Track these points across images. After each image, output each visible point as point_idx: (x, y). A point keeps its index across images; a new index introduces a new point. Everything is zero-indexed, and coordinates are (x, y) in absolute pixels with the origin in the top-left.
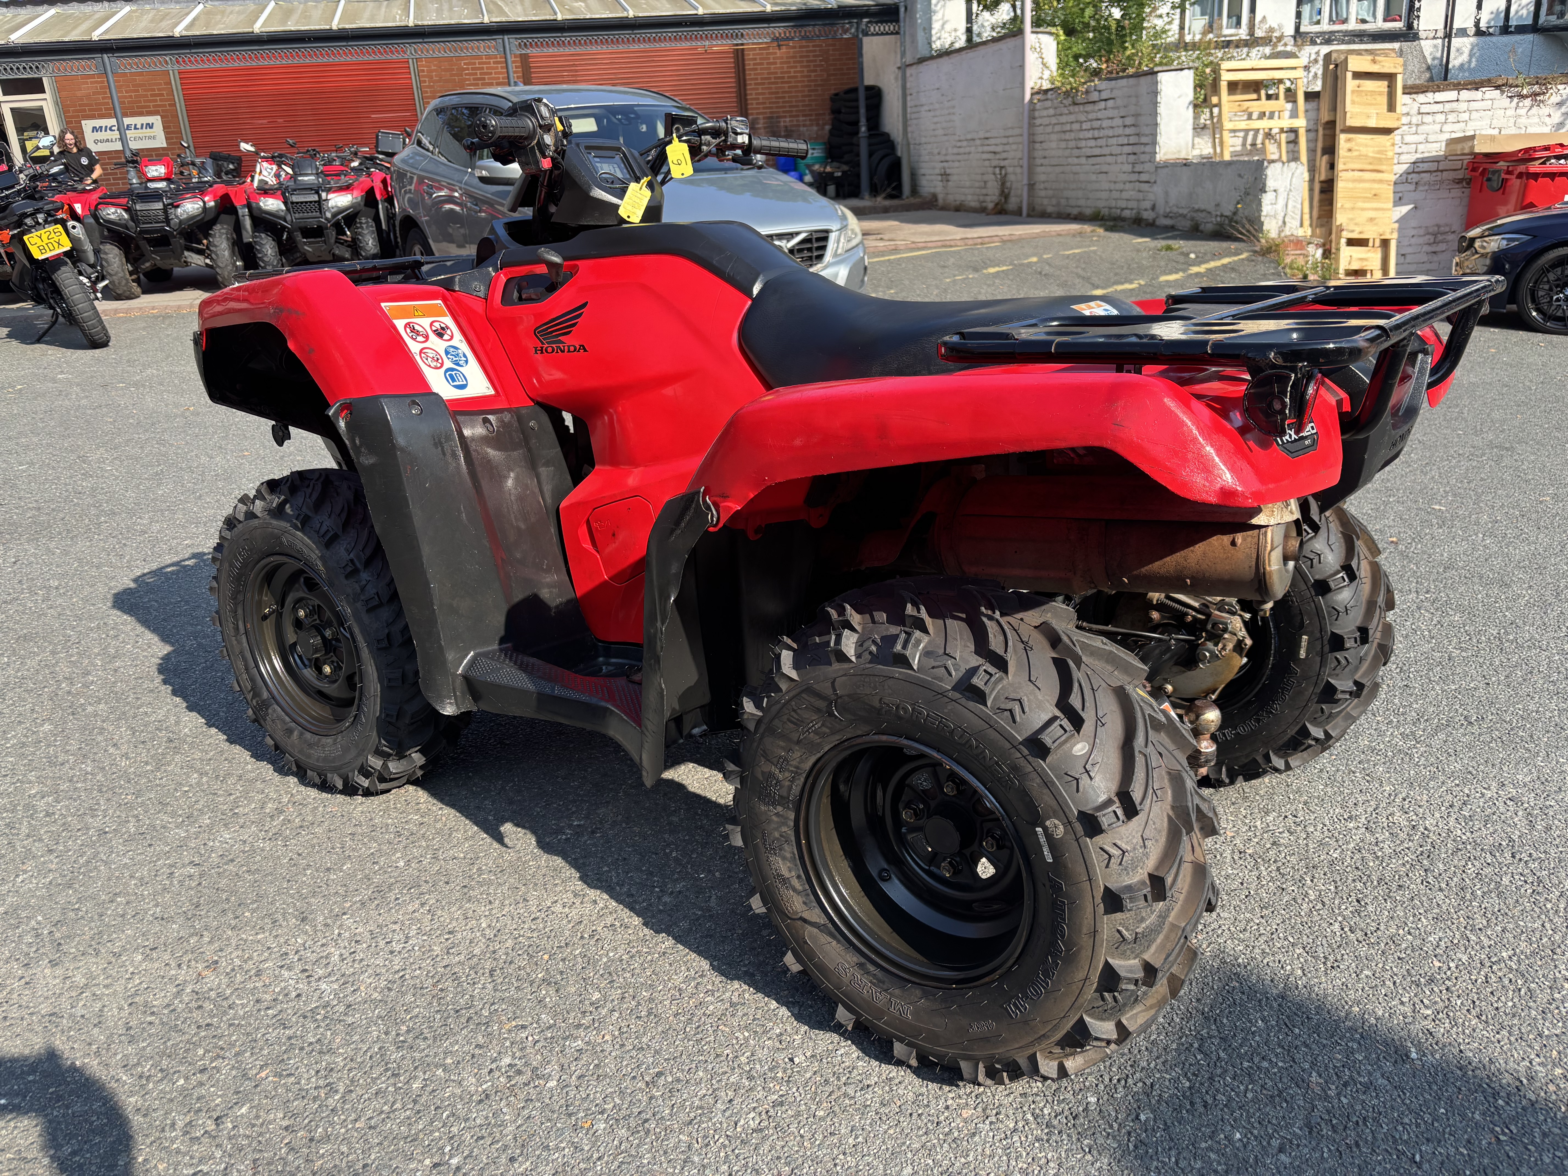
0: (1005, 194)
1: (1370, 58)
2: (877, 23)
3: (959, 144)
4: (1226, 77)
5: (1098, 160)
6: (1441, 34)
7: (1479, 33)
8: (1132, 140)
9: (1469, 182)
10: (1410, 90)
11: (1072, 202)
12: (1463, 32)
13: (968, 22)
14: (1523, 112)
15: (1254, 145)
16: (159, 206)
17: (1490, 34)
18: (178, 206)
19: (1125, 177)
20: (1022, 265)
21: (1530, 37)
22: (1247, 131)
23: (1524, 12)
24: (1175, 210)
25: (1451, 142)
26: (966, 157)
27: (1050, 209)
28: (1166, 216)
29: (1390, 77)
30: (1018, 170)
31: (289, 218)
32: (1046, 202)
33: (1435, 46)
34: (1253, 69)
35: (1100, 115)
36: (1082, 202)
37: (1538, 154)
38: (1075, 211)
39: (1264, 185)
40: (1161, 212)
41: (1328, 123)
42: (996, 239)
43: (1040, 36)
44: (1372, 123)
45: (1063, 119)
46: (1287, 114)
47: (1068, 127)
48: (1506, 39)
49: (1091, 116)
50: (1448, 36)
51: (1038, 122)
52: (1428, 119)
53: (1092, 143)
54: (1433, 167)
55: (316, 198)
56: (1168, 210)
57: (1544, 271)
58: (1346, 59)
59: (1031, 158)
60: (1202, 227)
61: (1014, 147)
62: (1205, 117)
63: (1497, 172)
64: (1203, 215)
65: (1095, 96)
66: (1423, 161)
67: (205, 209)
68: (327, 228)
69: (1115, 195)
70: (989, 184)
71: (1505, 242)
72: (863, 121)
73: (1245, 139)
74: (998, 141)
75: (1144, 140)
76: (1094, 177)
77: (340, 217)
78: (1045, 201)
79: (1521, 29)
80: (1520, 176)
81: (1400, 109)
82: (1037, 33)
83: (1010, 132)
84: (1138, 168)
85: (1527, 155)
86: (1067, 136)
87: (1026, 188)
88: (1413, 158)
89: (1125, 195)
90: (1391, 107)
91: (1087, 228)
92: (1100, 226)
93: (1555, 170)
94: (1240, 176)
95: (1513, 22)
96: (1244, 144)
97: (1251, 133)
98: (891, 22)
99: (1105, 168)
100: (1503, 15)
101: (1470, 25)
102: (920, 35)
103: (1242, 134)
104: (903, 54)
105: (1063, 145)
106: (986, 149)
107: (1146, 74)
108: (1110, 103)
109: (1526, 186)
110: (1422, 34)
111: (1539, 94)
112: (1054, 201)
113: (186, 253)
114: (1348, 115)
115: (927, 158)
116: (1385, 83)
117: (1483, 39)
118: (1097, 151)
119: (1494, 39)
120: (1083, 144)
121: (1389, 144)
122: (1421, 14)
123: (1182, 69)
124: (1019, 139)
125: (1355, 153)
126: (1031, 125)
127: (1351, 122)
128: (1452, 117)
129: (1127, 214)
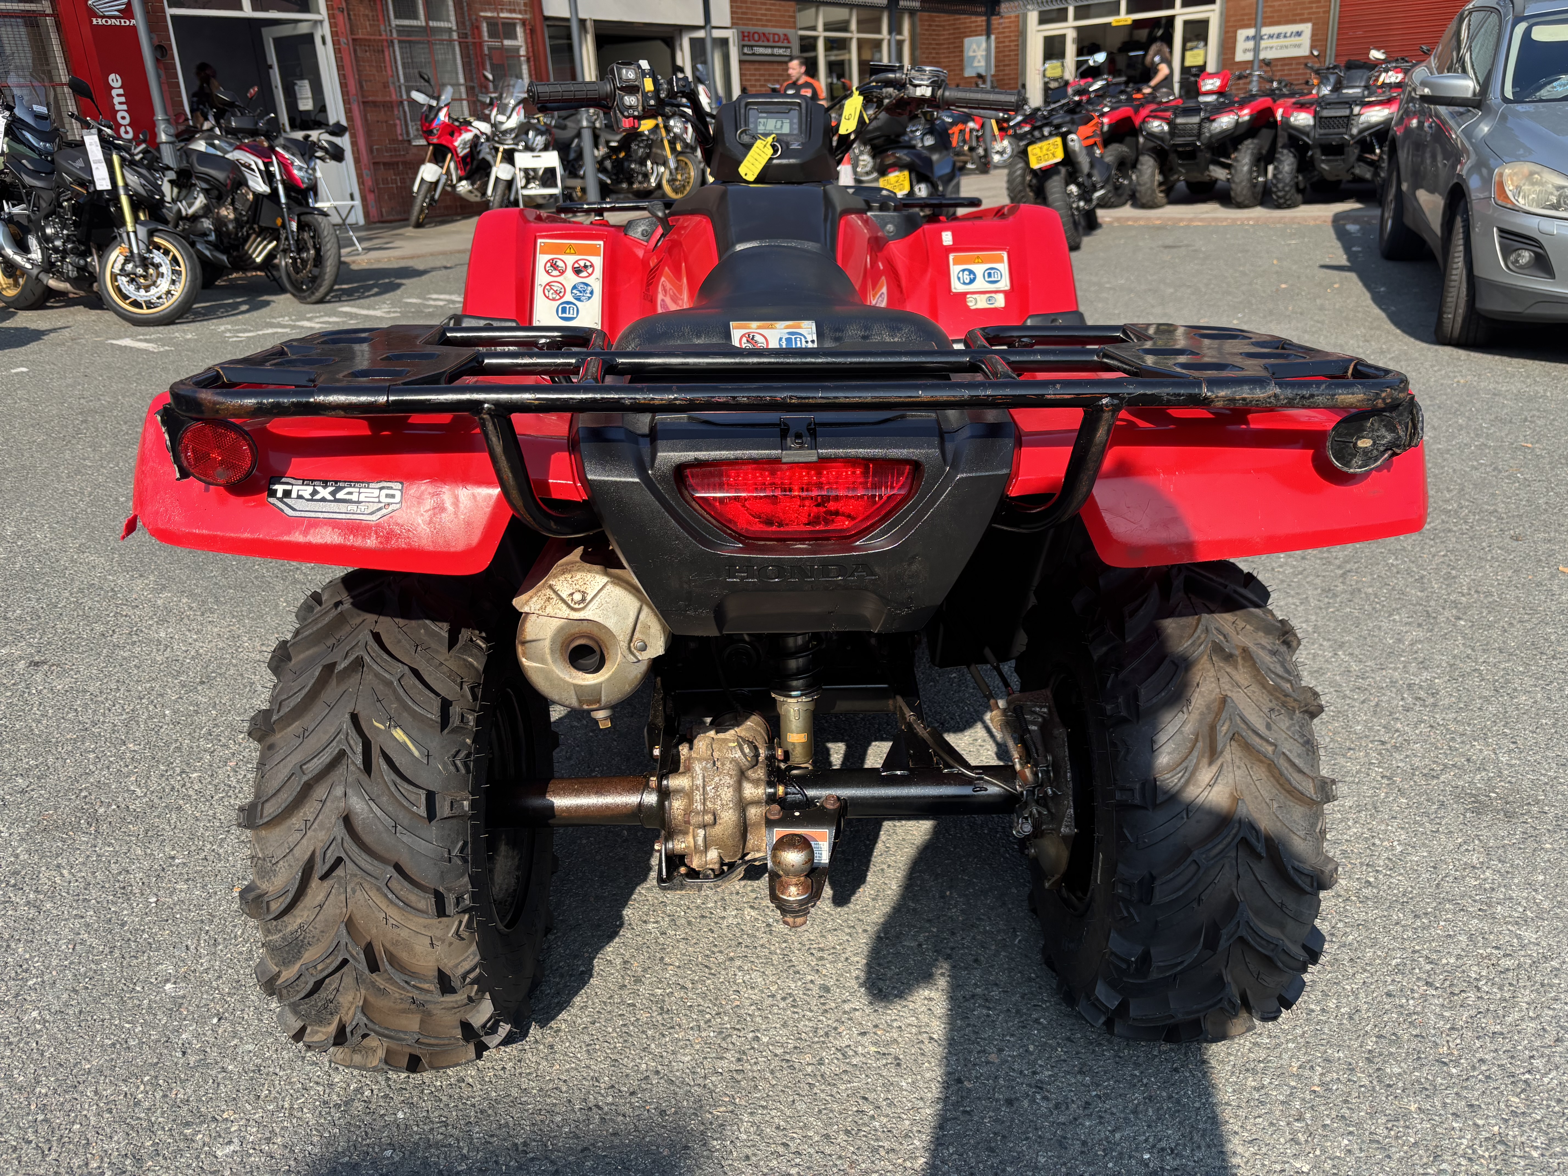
16: (1196, 120)
18: (1214, 120)
31: (1312, 134)
55: (1347, 112)
67: (1237, 122)
68: (1349, 145)
77: (1366, 134)
113: (1212, 167)
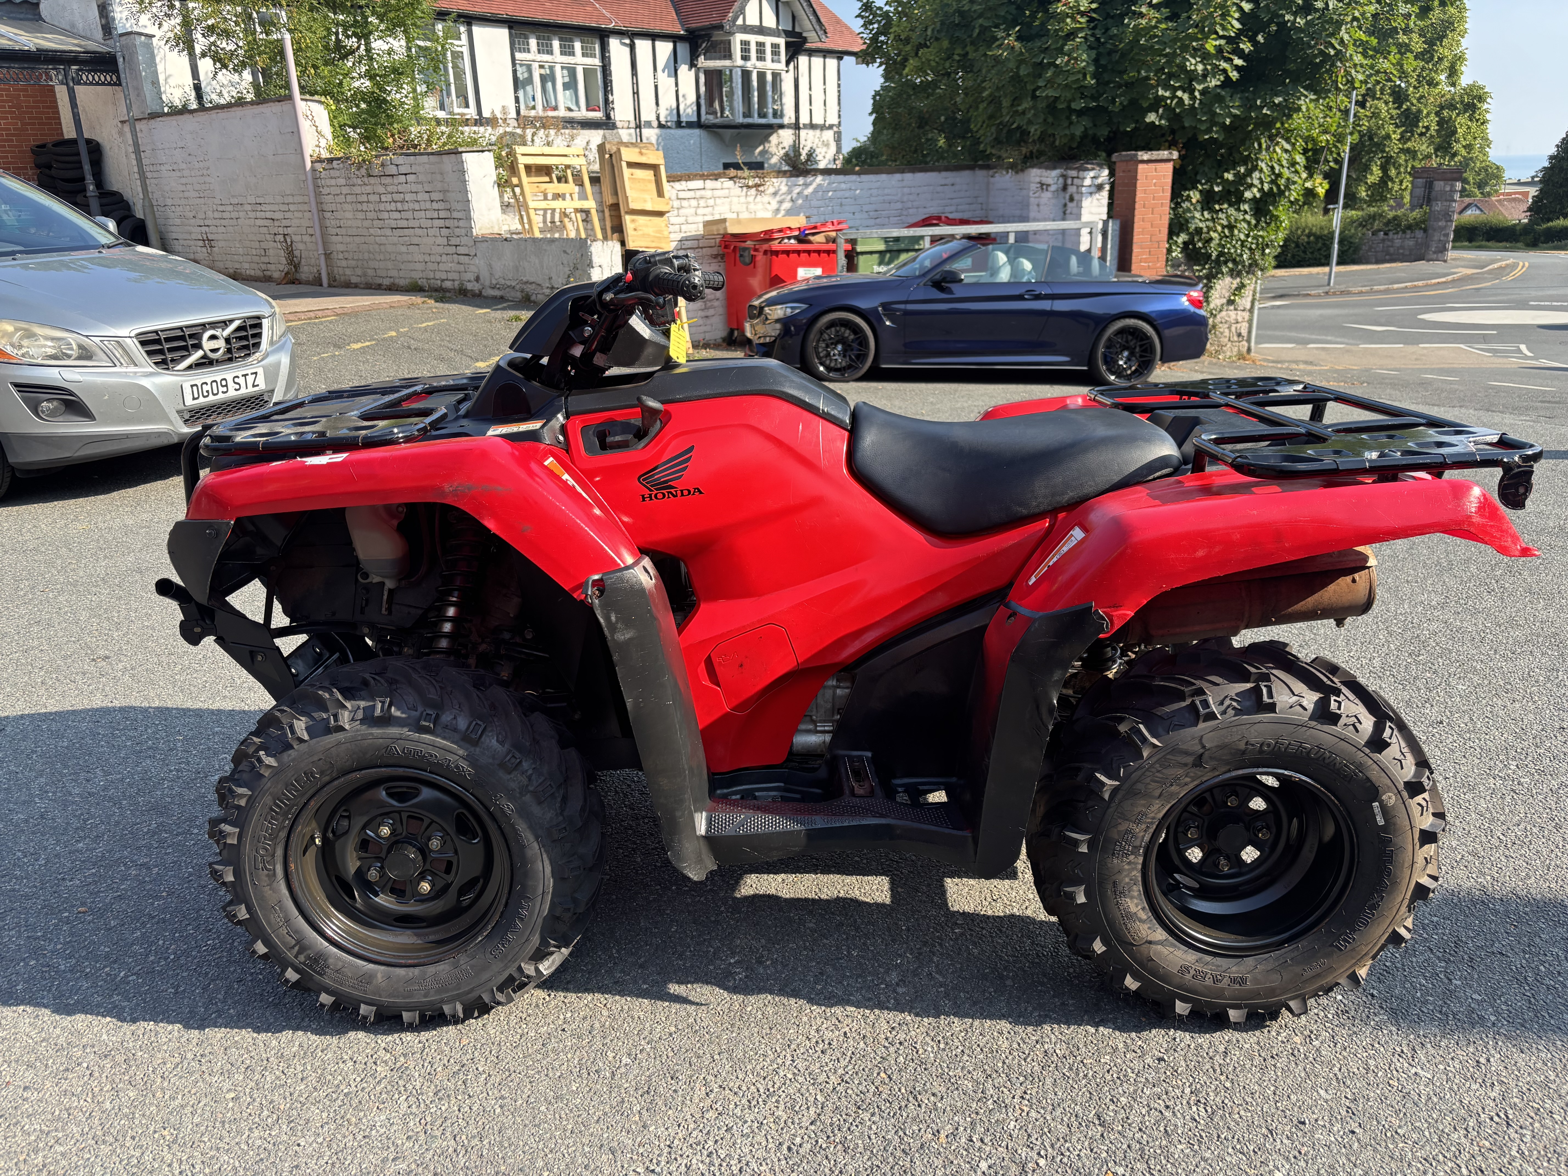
0: (294, 263)
1: (637, 150)
2: (89, 71)
3: (221, 208)
4: (522, 161)
5: (406, 232)
6: (633, 125)
7: (661, 126)
8: (443, 214)
9: (723, 256)
10: (672, 179)
11: (381, 273)
12: (649, 124)
13: (194, 79)
14: (751, 199)
15: (553, 222)
17: (669, 127)
19: (440, 250)
20: (384, 340)
21: (697, 132)
22: (545, 210)
23: (689, 111)
24: (502, 282)
25: (707, 224)
26: (234, 222)
27: (354, 280)
28: (493, 288)
29: (654, 168)
30: (307, 238)
32: (348, 272)
33: (630, 135)
34: (543, 155)
35: (401, 188)
36: (394, 273)
37: (776, 235)
38: (386, 282)
39: (591, 261)
40: (487, 283)
41: (612, 205)
42: (329, 312)
43: (309, 103)
44: (649, 207)
45: (357, 190)
46: (576, 196)
47: (364, 198)
48: (680, 132)
49: (390, 189)
50: (638, 126)
51: (325, 191)
52: (685, 203)
53: (396, 215)
54: (694, 244)
56: (494, 282)
57: (821, 333)
58: (619, 150)
59: (323, 228)
60: (533, 298)
61: (297, 214)
62: (508, 196)
63: (745, 249)
64: (534, 286)
65: (393, 170)
66: (686, 239)
69: (431, 266)
70: (271, 252)
71: (789, 310)
72: (89, 179)
73: (544, 216)
74: (276, 208)
75: (455, 215)
76: (404, 249)
78: (345, 269)
79: (690, 125)
80: (765, 252)
81: (667, 194)
82: (306, 100)
83: (290, 199)
84: (453, 241)
85: (768, 236)
86: (365, 207)
87: (323, 258)
88: (679, 237)
89: (442, 267)
90: (660, 193)
91: (417, 299)
92: (430, 297)
93: (788, 248)
94: (565, 252)
95: (684, 119)
96: (545, 222)
97: (549, 212)
98: (107, 72)
99: (416, 240)
100: (675, 112)
101: (652, 118)
102: (147, 88)
103: (541, 212)
104: (129, 108)
105: (361, 215)
106: (259, 214)
107: (449, 153)
108: (410, 178)
109: (771, 260)
110: (619, 124)
111: (759, 186)
112: (359, 272)
114: (630, 200)
115: (178, 221)
116: (652, 172)
117: (664, 131)
118: (404, 224)
119: (672, 131)
120: (385, 215)
121: (663, 225)
122: (615, 106)
123: (483, 151)
124: (306, 207)
125: (640, 233)
126: (318, 194)
127: (633, 205)
128: (702, 203)
129: (448, 284)
